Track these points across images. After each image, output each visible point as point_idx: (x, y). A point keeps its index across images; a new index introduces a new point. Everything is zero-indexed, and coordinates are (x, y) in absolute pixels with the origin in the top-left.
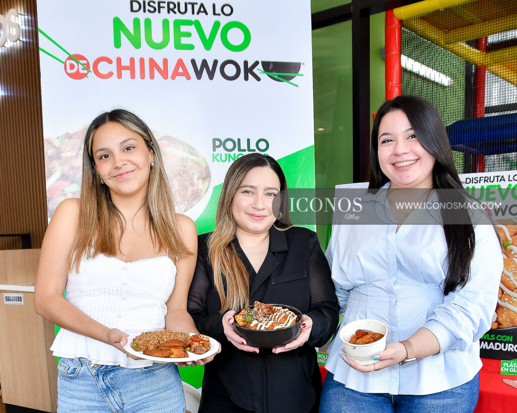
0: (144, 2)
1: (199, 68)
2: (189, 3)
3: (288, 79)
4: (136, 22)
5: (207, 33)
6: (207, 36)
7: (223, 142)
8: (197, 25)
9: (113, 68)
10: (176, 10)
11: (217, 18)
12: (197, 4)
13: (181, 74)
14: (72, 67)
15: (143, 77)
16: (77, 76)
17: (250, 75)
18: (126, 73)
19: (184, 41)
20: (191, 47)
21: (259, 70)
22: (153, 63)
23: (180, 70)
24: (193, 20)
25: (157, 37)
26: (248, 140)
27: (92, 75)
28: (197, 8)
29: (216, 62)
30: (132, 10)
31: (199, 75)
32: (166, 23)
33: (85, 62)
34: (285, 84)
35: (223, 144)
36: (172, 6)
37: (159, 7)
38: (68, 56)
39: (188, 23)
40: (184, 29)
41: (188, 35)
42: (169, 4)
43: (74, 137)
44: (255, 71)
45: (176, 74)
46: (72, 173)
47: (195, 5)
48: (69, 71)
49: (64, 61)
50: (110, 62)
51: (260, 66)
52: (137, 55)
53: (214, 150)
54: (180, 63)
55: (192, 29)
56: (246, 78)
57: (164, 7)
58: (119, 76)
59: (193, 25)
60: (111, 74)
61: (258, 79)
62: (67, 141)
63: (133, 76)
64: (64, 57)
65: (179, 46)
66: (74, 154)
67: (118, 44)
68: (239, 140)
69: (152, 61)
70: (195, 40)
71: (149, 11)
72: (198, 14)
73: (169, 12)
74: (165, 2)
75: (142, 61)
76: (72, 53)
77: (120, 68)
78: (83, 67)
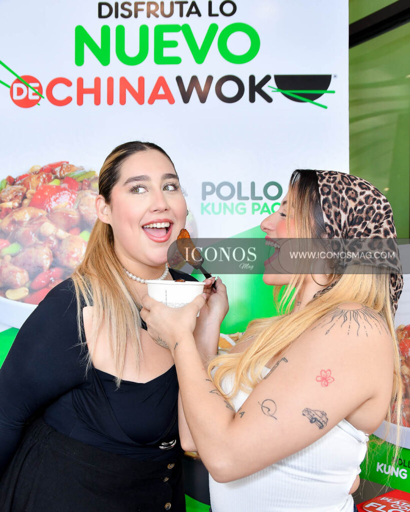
0: (117, 4)
1: (186, 87)
2: (177, 3)
3: (313, 97)
4: (105, 30)
5: (200, 41)
6: (200, 44)
7: (216, 187)
8: (187, 30)
9: (72, 92)
10: (159, 12)
11: (213, 20)
12: (186, 2)
13: (161, 97)
14: (20, 92)
15: (110, 101)
16: (26, 103)
17: (257, 95)
18: (89, 98)
19: (168, 52)
20: (176, 60)
21: (270, 88)
22: (124, 82)
23: (161, 92)
24: (181, 25)
25: (132, 48)
26: (253, 185)
27: (45, 101)
28: (186, 8)
29: (210, 79)
30: (100, 16)
31: (186, 98)
32: (144, 30)
33: (37, 85)
34: (308, 105)
35: (216, 190)
36: (153, 7)
37: (137, 10)
38: (15, 78)
39: (174, 28)
40: (167, 37)
41: (174, 44)
42: (149, 4)
43: (18, 183)
44: (265, 88)
45: (154, 97)
46: (12, 229)
47: (184, 5)
48: (16, 97)
49: (10, 85)
50: (68, 83)
51: (272, 82)
52: (104, 73)
53: (204, 198)
54: (161, 82)
55: (179, 37)
56: (252, 99)
57: (142, 10)
58: (80, 102)
59: (181, 31)
60: (68, 100)
61: (269, 99)
62: (9, 187)
63: (97, 102)
64: (10, 79)
65: (160, 59)
66: (16, 204)
67: (79, 61)
68: (239, 184)
69: (123, 81)
70: (183, 50)
71: (123, 16)
72: (188, 15)
73: (148, 16)
74: (143, 3)
75: (110, 81)
76: (20, 74)
77: (81, 91)
78: (34, 92)
